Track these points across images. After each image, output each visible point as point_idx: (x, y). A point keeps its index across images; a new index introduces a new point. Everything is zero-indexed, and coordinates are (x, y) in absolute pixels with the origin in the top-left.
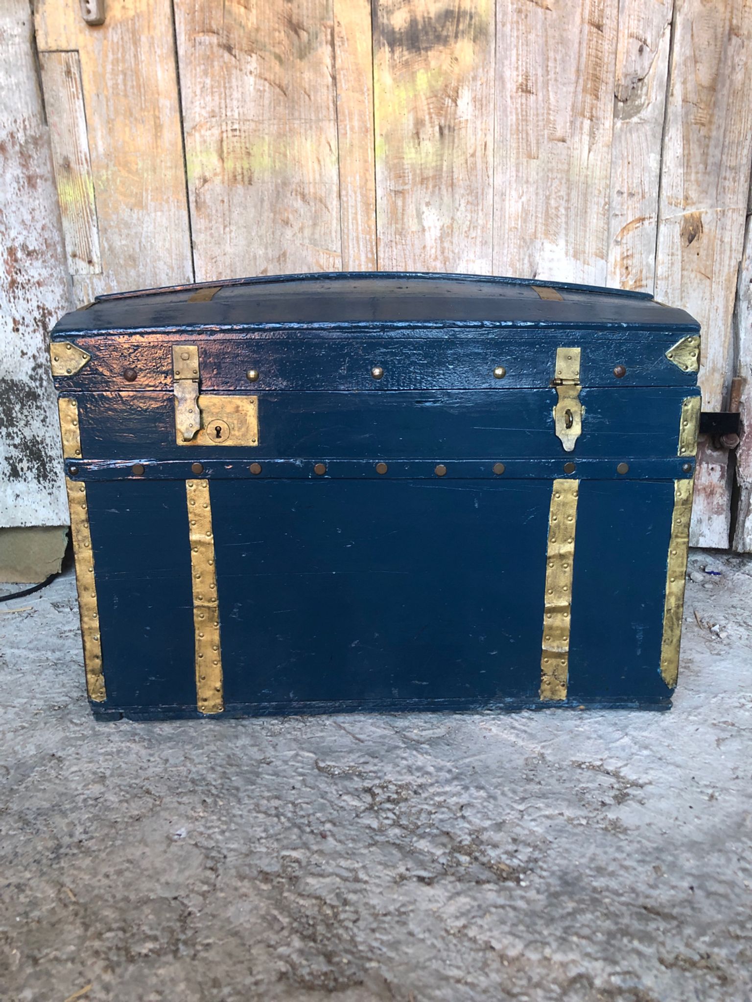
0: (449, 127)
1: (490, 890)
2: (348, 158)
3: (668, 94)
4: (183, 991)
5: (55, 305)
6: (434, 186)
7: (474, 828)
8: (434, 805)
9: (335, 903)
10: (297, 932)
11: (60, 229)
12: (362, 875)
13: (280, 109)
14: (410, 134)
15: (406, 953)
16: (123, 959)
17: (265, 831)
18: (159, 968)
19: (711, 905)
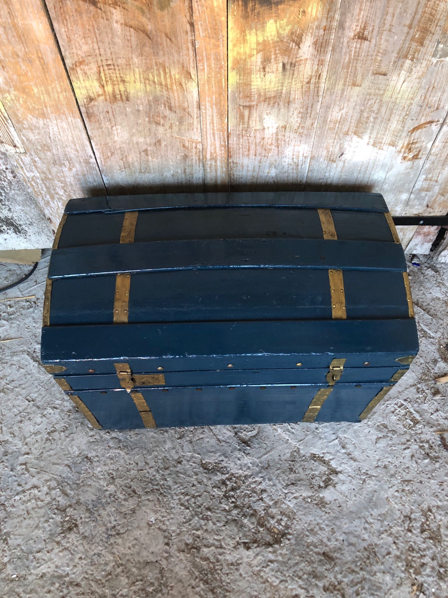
2: (206, 86)
6: (274, 103)
7: (266, 505)
10: (201, 579)
12: (223, 544)
13: (146, 49)
14: (259, 68)
19: (348, 551)
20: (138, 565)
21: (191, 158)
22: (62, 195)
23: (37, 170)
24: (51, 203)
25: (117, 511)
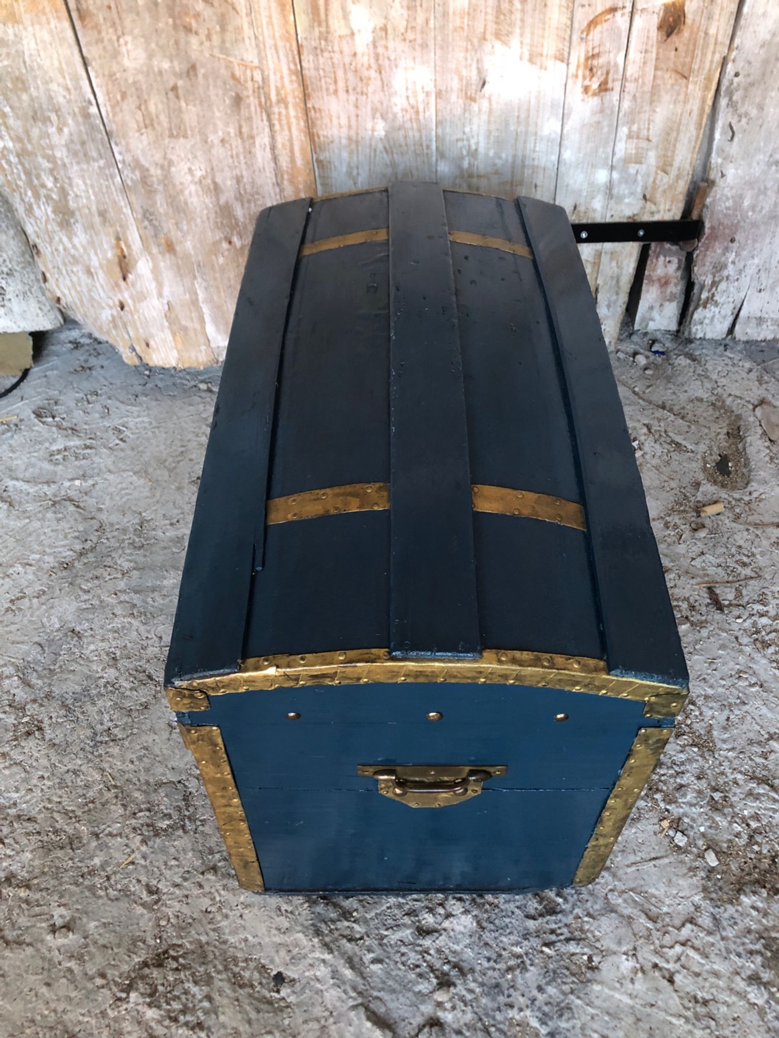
4: (191, 858)
18: (175, 840)
20: (144, 787)
21: (248, 101)
22: (51, 190)
23: (9, 134)
24: (35, 207)
25: (117, 706)
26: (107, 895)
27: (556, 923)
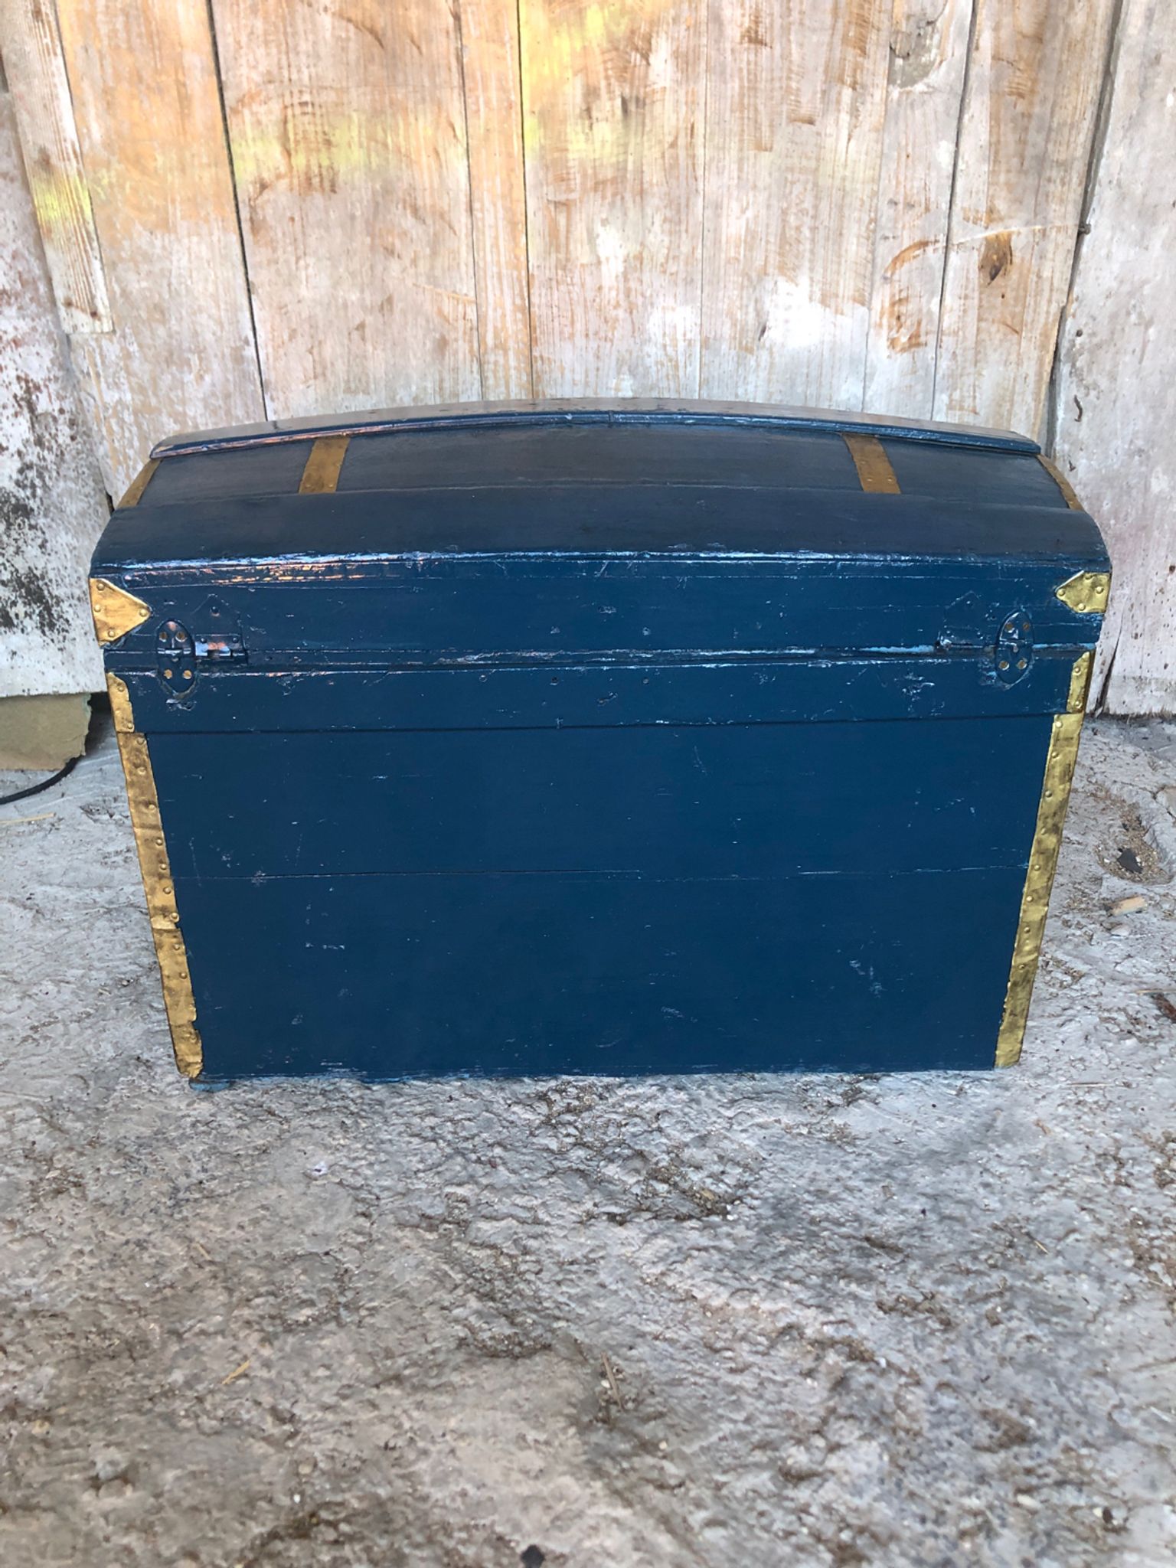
0: (637, 100)
1: (692, 1228)
2: (483, 151)
3: (972, 46)
4: (354, 1364)
5: (44, 374)
6: (614, 195)
7: (673, 1144)
8: (624, 1113)
9: (513, 1252)
10: (472, 1290)
11: (42, 257)
12: (542, 1215)
13: (375, 69)
14: (578, 111)
15: (597, 1309)
16: (280, 1329)
17: (422, 1161)
18: (322, 1338)
19: (943, 1232)
20: (266, 1263)
21: (455, 346)
23: (130, 383)
25: (212, 1151)
26: (198, 1426)
27: (1032, 1458)
